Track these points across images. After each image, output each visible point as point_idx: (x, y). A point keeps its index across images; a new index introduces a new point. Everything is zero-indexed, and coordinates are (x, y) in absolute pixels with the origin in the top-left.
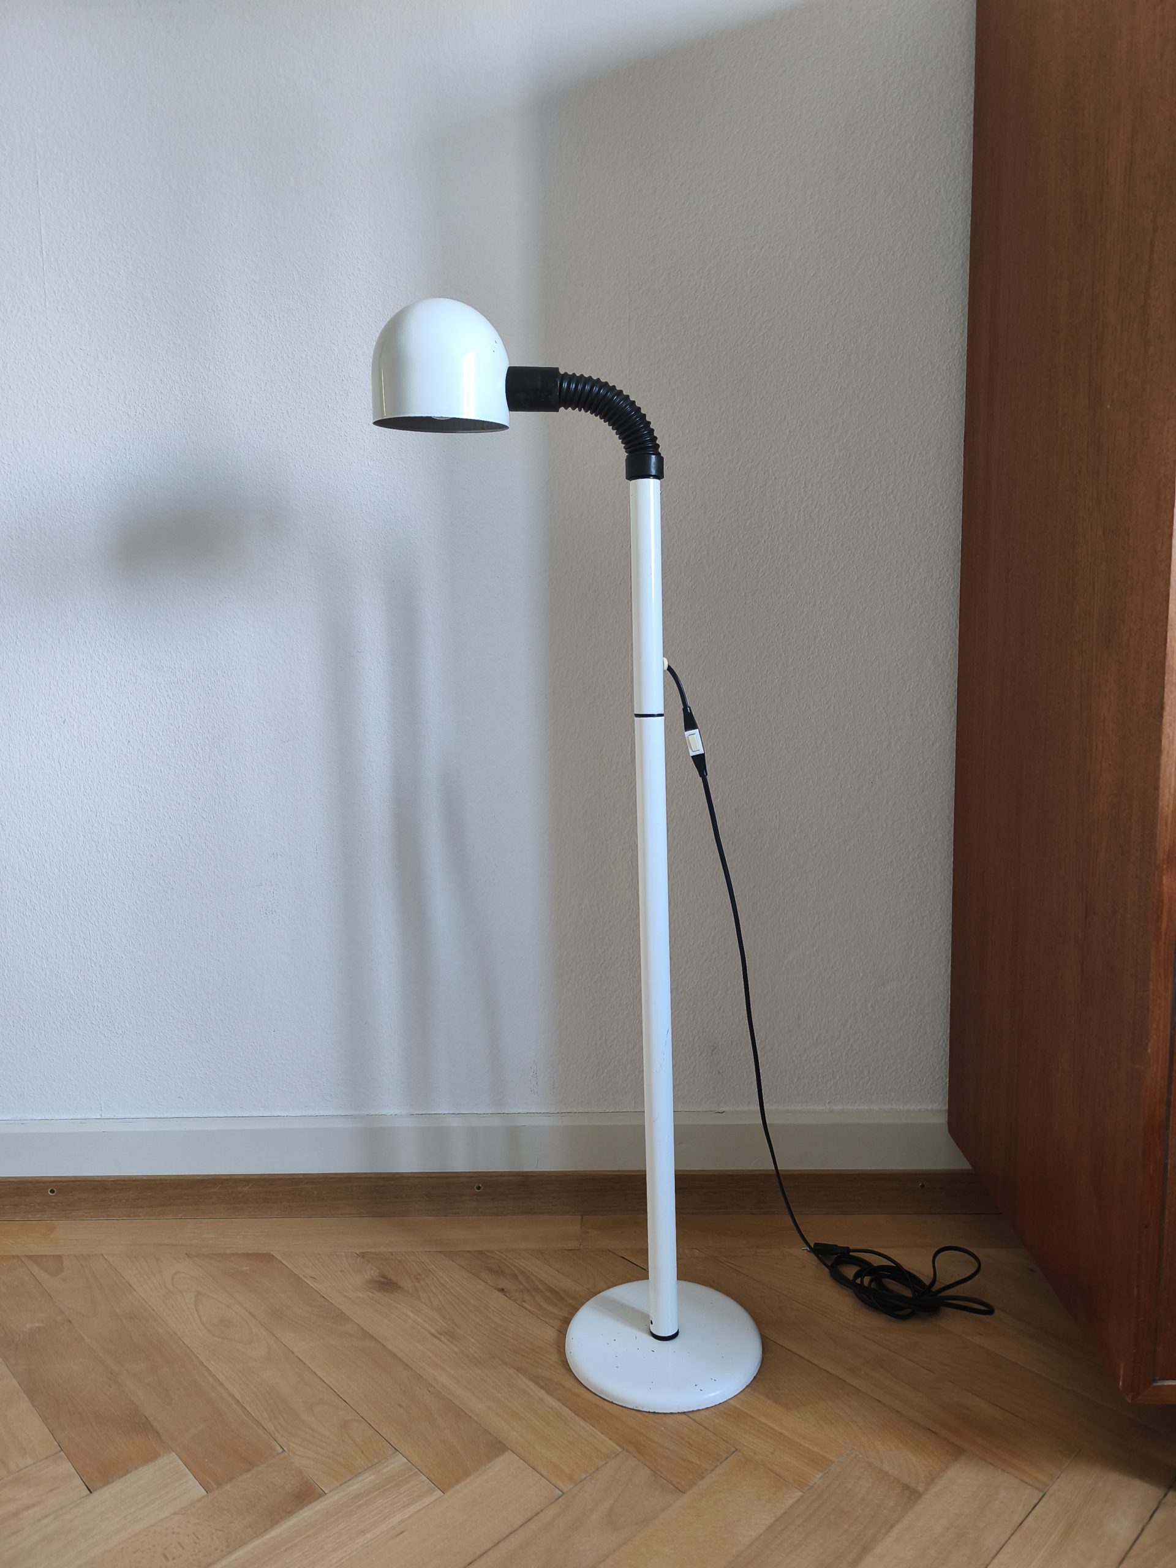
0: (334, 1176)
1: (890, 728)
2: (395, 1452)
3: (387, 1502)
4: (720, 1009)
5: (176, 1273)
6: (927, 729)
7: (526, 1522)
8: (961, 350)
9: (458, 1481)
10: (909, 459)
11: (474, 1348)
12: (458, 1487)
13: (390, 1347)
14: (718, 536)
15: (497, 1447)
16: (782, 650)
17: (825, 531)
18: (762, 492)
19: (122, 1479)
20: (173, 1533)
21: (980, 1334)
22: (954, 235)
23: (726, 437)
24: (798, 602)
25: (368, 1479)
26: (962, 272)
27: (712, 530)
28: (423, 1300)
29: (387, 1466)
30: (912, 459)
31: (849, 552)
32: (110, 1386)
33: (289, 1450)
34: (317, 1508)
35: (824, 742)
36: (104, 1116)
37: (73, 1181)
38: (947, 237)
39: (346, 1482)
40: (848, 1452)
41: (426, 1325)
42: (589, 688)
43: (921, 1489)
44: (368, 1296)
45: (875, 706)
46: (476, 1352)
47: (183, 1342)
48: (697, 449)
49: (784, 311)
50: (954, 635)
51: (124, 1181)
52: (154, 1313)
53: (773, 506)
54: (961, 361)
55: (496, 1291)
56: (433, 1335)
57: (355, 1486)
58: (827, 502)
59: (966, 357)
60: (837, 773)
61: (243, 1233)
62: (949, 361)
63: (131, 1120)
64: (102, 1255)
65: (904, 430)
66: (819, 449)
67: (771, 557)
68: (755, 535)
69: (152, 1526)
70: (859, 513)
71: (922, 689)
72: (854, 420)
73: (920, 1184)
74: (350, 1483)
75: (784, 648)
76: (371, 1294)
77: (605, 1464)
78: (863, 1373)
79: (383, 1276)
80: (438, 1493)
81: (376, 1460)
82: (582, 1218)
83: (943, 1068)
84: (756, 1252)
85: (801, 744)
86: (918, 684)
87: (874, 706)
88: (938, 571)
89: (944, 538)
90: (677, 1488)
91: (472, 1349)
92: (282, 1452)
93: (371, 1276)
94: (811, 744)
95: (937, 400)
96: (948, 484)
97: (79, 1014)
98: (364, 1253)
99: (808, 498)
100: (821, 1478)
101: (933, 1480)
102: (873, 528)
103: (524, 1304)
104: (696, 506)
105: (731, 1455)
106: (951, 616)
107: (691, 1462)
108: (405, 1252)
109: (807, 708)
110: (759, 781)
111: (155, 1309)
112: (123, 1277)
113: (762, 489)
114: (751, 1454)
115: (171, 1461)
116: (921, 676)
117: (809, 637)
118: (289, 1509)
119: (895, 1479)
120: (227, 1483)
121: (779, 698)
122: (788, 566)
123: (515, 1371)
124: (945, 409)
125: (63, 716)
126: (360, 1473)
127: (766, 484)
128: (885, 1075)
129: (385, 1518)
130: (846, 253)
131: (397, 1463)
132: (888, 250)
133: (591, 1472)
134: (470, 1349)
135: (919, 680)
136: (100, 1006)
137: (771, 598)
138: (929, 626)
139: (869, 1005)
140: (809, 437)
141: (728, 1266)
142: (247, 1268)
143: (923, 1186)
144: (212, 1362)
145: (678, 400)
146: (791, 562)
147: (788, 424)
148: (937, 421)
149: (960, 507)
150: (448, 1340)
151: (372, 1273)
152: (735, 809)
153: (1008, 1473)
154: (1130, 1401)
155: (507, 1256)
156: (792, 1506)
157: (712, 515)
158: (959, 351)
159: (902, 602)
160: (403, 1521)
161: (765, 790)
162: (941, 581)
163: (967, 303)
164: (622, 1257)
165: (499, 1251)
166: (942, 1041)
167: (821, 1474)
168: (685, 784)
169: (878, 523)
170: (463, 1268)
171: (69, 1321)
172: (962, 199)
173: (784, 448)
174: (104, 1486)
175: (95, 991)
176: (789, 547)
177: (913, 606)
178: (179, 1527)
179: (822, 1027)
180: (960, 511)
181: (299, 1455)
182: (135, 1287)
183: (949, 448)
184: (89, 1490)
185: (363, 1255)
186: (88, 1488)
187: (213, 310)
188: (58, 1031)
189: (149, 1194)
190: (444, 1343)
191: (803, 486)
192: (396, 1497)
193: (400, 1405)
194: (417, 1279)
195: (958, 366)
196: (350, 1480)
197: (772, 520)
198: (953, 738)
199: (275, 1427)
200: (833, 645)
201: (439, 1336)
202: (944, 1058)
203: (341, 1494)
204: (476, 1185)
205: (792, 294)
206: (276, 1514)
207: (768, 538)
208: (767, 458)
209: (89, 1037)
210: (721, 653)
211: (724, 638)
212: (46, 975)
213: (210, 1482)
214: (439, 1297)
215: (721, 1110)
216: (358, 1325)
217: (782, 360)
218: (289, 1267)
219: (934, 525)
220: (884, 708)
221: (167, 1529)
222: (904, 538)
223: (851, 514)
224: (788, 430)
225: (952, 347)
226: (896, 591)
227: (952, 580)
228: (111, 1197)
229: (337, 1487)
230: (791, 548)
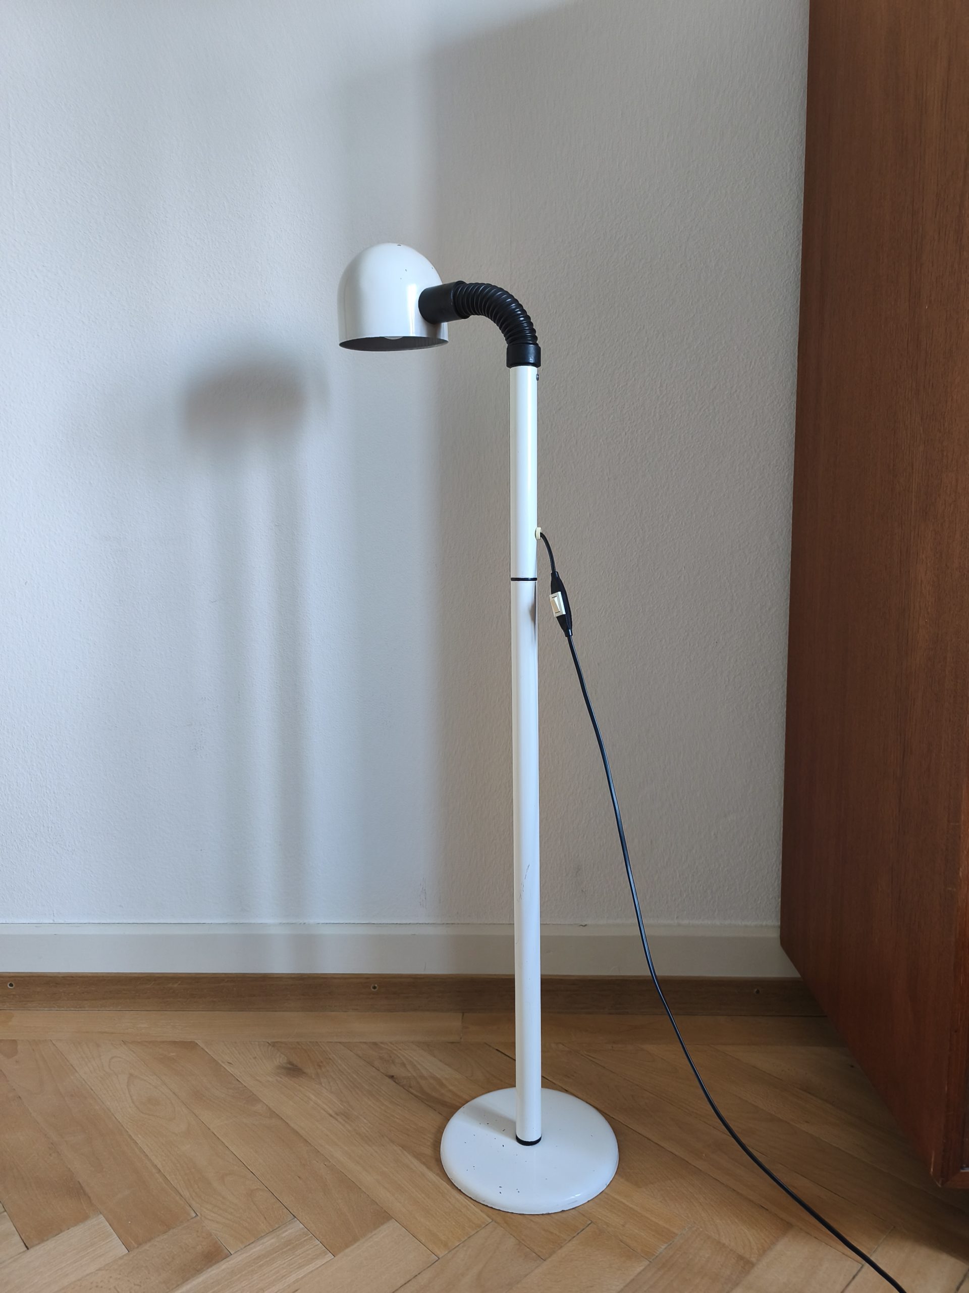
0: (251, 976)
1: (733, 595)
2: (293, 1219)
3: (285, 1263)
4: (584, 836)
5: (112, 1058)
6: (764, 597)
7: (405, 1284)
8: (796, 270)
9: (347, 1246)
10: (751, 362)
11: (365, 1127)
12: (347, 1251)
13: (292, 1125)
14: (585, 428)
15: (383, 1216)
16: (640, 527)
17: (677, 425)
18: (624, 391)
19: (56, 1238)
20: (97, 1286)
21: (807, 1122)
22: (791, 170)
23: (592, 343)
24: (653, 486)
25: (269, 1242)
26: (797, 202)
27: (580, 423)
28: (323, 1085)
29: (286, 1231)
30: (753, 363)
31: (698, 443)
32: (50, 1155)
33: (201, 1214)
34: (224, 1267)
35: (675, 607)
36: (56, 921)
37: (29, 977)
38: (785, 173)
39: (249, 1245)
40: (690, 1226)
41: (325, 1106)
42: (473, 558)
43: (754, 1260)
44: (277, 1080)
45: (720, 576)
46: (368, 1131)
47: (116, 1118)
48: (568, 354)
49: (643, 236)
50: (788, 515)
51: (72, 977)
52: (92, 1092)
53: (633, 404)
54: (796, 279)
55: (387, 1078)
56: (331, 1116)
57: (257, 1249)
58: (679, 400)
59: (800, 276)
60: (686, 634)
61: (172, 1024)
62: (785, 279)
63: (79, 925)
64: (51, 1041)
65: (746, 339)
66: (673, 354)
67: (630, 447)
68: (617, 428)
69: (79, 1280)
70: (707, 410)
71: (761, 562)
72: (703, 329)
73: (756, 990)
74: (253, 1245)
75: (641, 525)
76: (279, 1079)
77: (477, 1232)
78: (704, 1155)
79: (290, 1063)
80: (329, 1256)
81: (277, 1226)
82: (463, 1015)
83: (776, 890)
84: (612, 1047)
85: (655, 608)
86: (757, 558)
87: (718, 576)
88: (775, 461)
89: (781, 431)
90: (539, 1256)
91: (365, 1129)
92: (195, 1217)
93: (280, 1063)
94: (664, 608)
95: (775, 312)
96: (784, 385)
97: (36, 834)
98: (274, 1042)
99: (663, 397)
100: (666, 1248)
101: (764, 1251)
102: (719, 423)
103: (410, 1089)
104: (566, 403)
105: (587, 1227)
106: (786, 499)
107: (552, 1233)
108: (310, 1042)
109: (661, 577)
110: (619, 640)
111: (93, 1088)
112: (67, 1060)
113: (624, 388)
114: (604, 1226)
115: (99, 1222)
116: (759, 551)
117: (663, 516)
118: (199, 1267)
119: (731, 1250)
120: (146, 1242)
121: (637, 568)
122: (645, 454)
123: (401, 1148)
124: (782, 320)
125: (25, 579)
126: (262, 1237)
127: (627, 384)
128: (725, 894)
129: (282, 1277)
130: (697, 185)
131: (294, 1229)
132: (733, 184)
133: (463, 1240)
134: (362, 1128)
135: (758, 554)
136: (53, 827)
137: (631, 482)
138: (767, 507)
139: (712, 834)
140: (664, 344)
141: (588, 1058)
142: (174, 1054)
143: (758, 992)
144: (140, 1136)
145: (552, 312)
146: (648, 452)
147: (646, 333)
148: (775, 331)
149: (794, 405)
150: (344, 1120)
151: (281, 1060)
152: (598, 664)
153: (830, 1246)
154: (940, 1186)
155: (397, 1047)
156: (640, 1273)
157: (581, 410)
158: (794, 271)
159: (744, 486)
160: (297, 1281)
161: (624, 648)
162: (778, 469)
163: (801, 229)
164: (497, 1050)
165: (391, 1043)
166: (775, 866)
167: (666, 1245)
168: (555, 642)
169: (723, 419)
170: (360, 1057)
171: (20, 1097)
172: (797, 140)
173: (643, 353)
174: (39, 1244)
175: (49, 814)
176: (646, 439)
177: (753, 490)
178: (101, 1281)
179: (672, 852)
180: (794, 408)
181: (210, 1220)
182: (77, 1069)
183: (785, 354)
184: (26, 1247)
185: (274, 1044)
186: (25, 1244)
187: (155, 233)
188: (18, 848)
189: (93, 989)
190: (340, 1123)
191: (659, 386)
192: (294, 1258)
193: (299, 1177)
194: (320, 1066)
195: (794, 283)
196: (252, 1243)
197: (632, 415)
198: (787, 604)
199: (190, 1194)
200: (683, 524)
201: (335, 1116)
202: (777, 880)
203: (245, 1255)
204: (373, 985)
205: (651, 221)
206: (189, 1271)
207: (628, 431)
208: (628, 362)
209: (44, 853)
210: (587, 530)
211: (590, 516)
212: (8, 800)
213: (131, 1241)
214: (337, 1082)
215: (584, 923)
216: (267, 1105)
217: (641, 277)
218: (210, 1053)
219: (772, 420)
220: (727, 578)
221: (92, 1283)
222: (746, 432)
223: (700, 410)
224: (646, 338)
225: (788, 267)
226: (739, 477)
227: (786, 467)
228: (61, 991)
229: (242, 1249)
230: (648, 439)
